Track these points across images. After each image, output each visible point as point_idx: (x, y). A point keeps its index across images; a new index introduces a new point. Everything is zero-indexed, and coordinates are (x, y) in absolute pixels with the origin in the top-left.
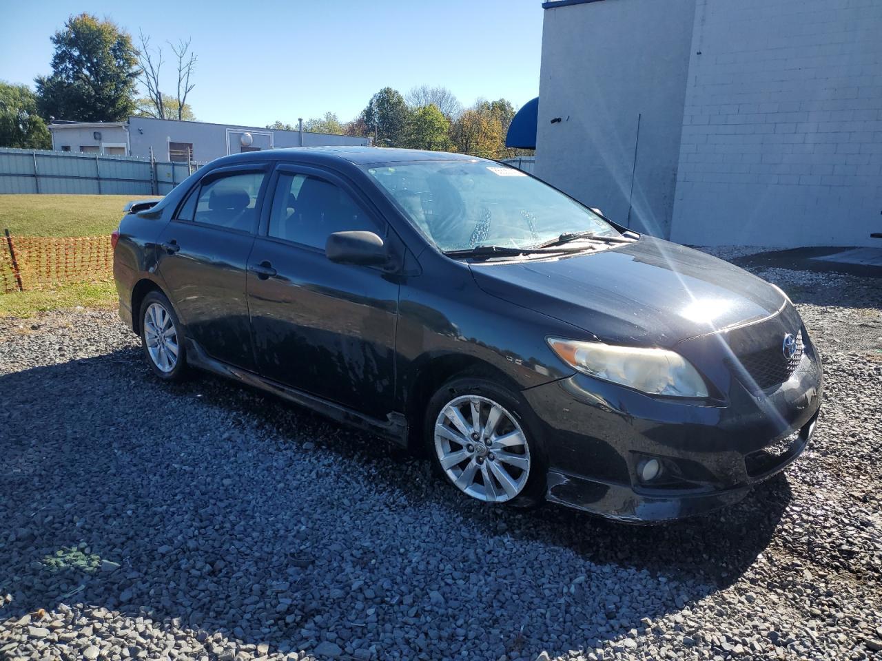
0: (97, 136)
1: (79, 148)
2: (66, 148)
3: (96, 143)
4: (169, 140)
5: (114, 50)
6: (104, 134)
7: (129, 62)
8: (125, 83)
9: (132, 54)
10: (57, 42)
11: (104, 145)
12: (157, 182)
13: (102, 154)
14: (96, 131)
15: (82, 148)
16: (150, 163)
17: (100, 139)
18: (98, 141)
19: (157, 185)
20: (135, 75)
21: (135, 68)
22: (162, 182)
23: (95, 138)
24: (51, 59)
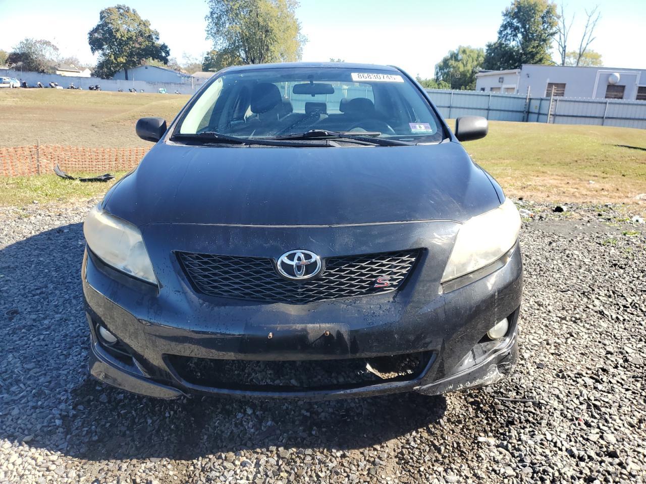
0: (501, 80)
1: (489, 89)
2: (483, 89)
3: (499, 85)
4: (548, 81)
5: (543, 18)
6: (506, 78)
7: (551, 25)
8: (544, 40)
9: (555, 18)
10: (505, 15)
11: (504, 86)
12: (528, 112)
13: (502, 93)
14: (501, 76)
15: (492, 89)
16: (526, 99)
17: (502, 82)
18: (501, 83)
19: (528, 115)
20: (553, 34)
21: (554, 29)
22: (532, 113)
23: (499, 82)
24: (498, 28)
